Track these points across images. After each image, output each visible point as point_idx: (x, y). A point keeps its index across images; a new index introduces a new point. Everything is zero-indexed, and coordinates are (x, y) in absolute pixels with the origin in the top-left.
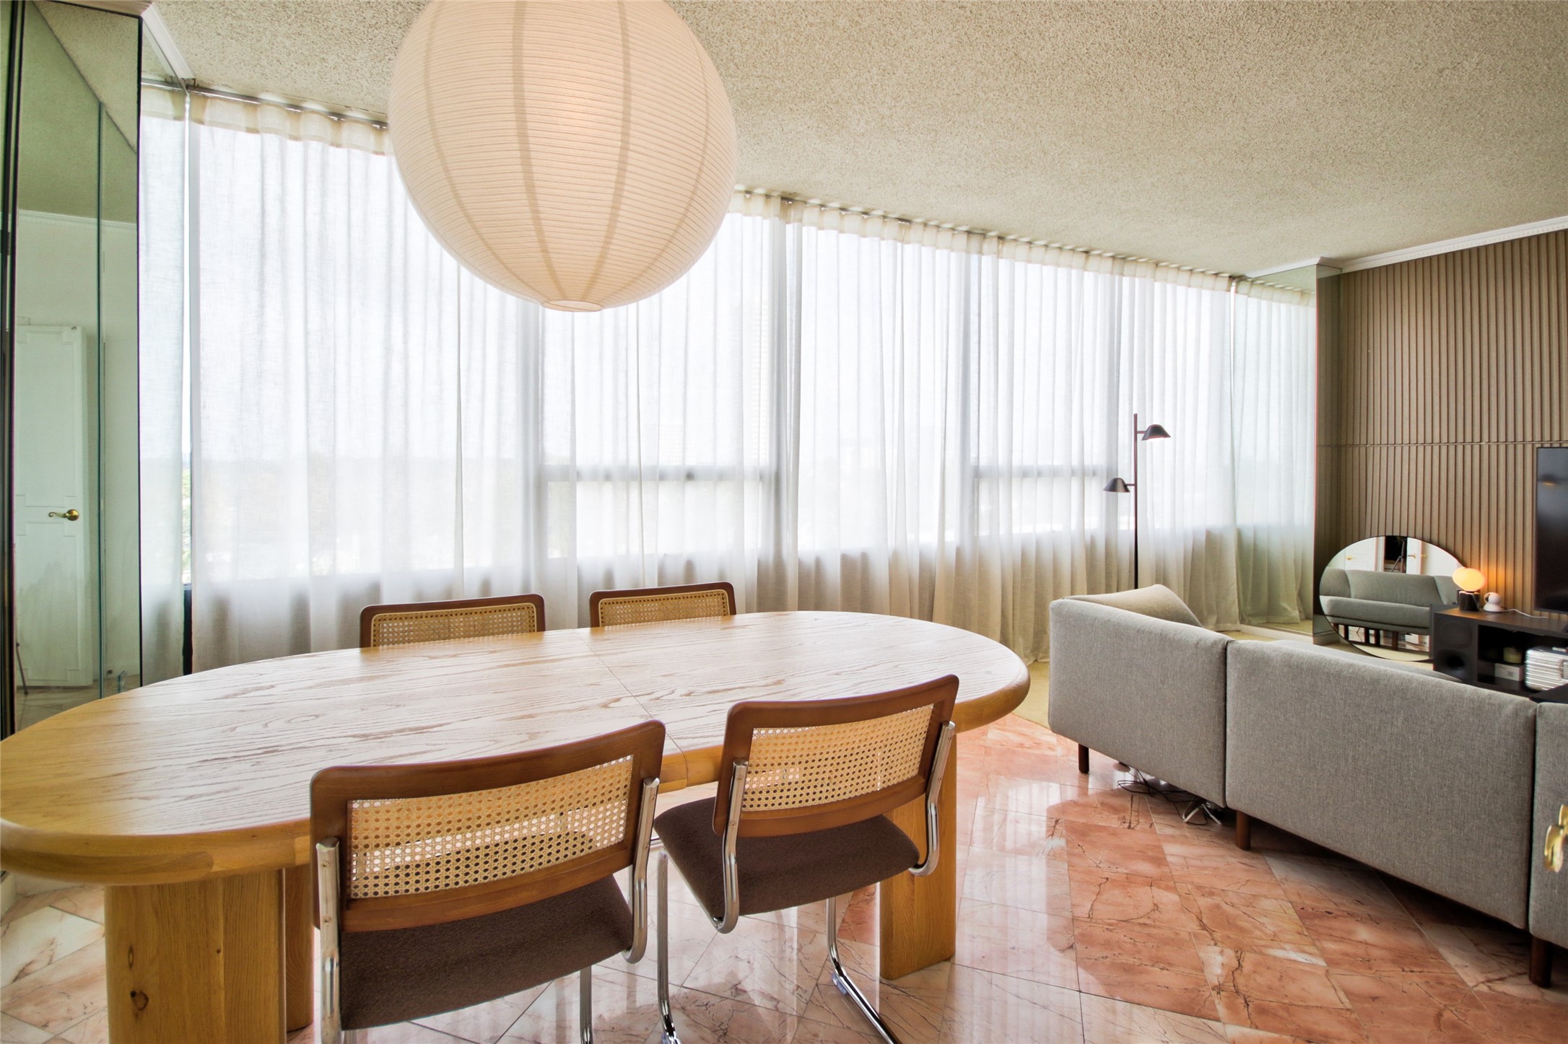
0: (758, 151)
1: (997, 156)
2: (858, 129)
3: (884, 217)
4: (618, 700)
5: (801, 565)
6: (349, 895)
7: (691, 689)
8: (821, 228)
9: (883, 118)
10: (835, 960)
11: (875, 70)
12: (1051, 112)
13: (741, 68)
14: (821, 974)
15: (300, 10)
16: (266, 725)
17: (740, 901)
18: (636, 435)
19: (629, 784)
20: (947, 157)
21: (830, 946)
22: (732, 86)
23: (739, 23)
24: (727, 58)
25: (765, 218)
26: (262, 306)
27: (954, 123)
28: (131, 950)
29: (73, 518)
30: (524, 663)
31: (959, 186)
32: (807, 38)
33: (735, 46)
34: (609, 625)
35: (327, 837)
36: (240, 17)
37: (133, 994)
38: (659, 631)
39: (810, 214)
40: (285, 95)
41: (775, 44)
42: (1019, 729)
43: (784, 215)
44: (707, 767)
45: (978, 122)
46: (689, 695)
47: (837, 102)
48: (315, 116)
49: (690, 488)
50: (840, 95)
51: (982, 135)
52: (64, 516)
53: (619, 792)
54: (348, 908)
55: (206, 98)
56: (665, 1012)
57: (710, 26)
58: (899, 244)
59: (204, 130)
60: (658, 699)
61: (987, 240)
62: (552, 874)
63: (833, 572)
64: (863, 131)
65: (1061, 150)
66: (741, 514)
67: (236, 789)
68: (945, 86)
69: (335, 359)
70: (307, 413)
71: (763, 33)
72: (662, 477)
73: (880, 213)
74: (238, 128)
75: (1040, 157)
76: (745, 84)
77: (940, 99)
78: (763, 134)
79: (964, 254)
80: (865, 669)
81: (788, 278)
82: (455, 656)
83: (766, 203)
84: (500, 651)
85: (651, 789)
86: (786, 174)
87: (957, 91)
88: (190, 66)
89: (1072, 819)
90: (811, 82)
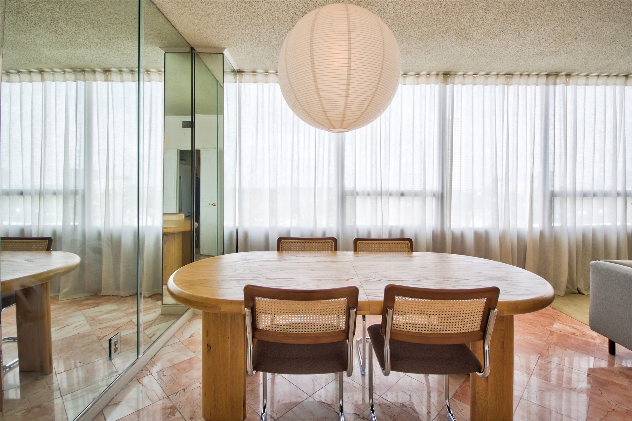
0: (430, 57)
1: (557, 36)
2: (476, 38)
3: (497, 75)
4: (352, 279)
5: (453, 234)
6: (256, 327)
7: (381, 278)
8: (464, 84)
9: (489, 31)
10: (448, 406)
11: (481, 11)
12: (586, 9)
13: (417, 25)
14: (441, 410)
15: (264, 41)
16: (244, 271)
17: (391, 364)
18: (380, 178)
19: (346, 309)
20: (527, 42)
21: (446, 400)
22: (414, 33)
23: (413, 7)
24: (410, 22)
25: (436, 84)
26: (257, 138)
27: (528, 25)
28: (207, 332)
29: (215, 205)
30: (325, 262)
31: (538, 54)
32: (445, 5)
33: (413, 17)
34: (361, 251)
35: (248, 307)
36: (248, 48)
37: (207, 345)
38: (378, 256)
39: (457, 79)
40: (263, 69)
41: (431, 12)
42: (574, 325)
43: (445, 82)
44: (379, 308)
45: (542, 22)
46: (380, 280)
47: (464, 29)
48: (272, 74)
49: (403, 198)
50: (465, 25)
51: (546, 28)
52: (213, 205)
53: (342, 311)
54: (255, 331)
55: (242, 74)
56: (371, 403)
57: (401, 12)
58: (506, 86)
59: (242, 84)
60: (367, 280)
61: (559, 77)
62: (318, 336)
63: (470, 239)
64: (479, 38)
65: (597, 27)
66: (424, 211)
67: (231, 288)
68: (520, 10)
69: (277, 154)
70: (269, 172)
71: (425, 8)
72: (391, 195)
73: (495, 73)
74: (251, 82)
75: (584, 32)
76: (420, 30)
77: (518, 16)
78: (431, 49)
79: (544, 86)
80: (462, 280)
81: (447, 109)
82: (303, 257)
83: (437, 77)
84: (318, 257)
85: (353, 312)
86: (445, 64)
87: (527, 10)
88: (237, 65)
89: (598, 376)
90: (450, 23)
